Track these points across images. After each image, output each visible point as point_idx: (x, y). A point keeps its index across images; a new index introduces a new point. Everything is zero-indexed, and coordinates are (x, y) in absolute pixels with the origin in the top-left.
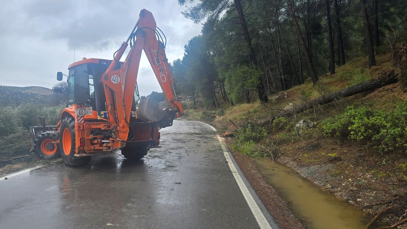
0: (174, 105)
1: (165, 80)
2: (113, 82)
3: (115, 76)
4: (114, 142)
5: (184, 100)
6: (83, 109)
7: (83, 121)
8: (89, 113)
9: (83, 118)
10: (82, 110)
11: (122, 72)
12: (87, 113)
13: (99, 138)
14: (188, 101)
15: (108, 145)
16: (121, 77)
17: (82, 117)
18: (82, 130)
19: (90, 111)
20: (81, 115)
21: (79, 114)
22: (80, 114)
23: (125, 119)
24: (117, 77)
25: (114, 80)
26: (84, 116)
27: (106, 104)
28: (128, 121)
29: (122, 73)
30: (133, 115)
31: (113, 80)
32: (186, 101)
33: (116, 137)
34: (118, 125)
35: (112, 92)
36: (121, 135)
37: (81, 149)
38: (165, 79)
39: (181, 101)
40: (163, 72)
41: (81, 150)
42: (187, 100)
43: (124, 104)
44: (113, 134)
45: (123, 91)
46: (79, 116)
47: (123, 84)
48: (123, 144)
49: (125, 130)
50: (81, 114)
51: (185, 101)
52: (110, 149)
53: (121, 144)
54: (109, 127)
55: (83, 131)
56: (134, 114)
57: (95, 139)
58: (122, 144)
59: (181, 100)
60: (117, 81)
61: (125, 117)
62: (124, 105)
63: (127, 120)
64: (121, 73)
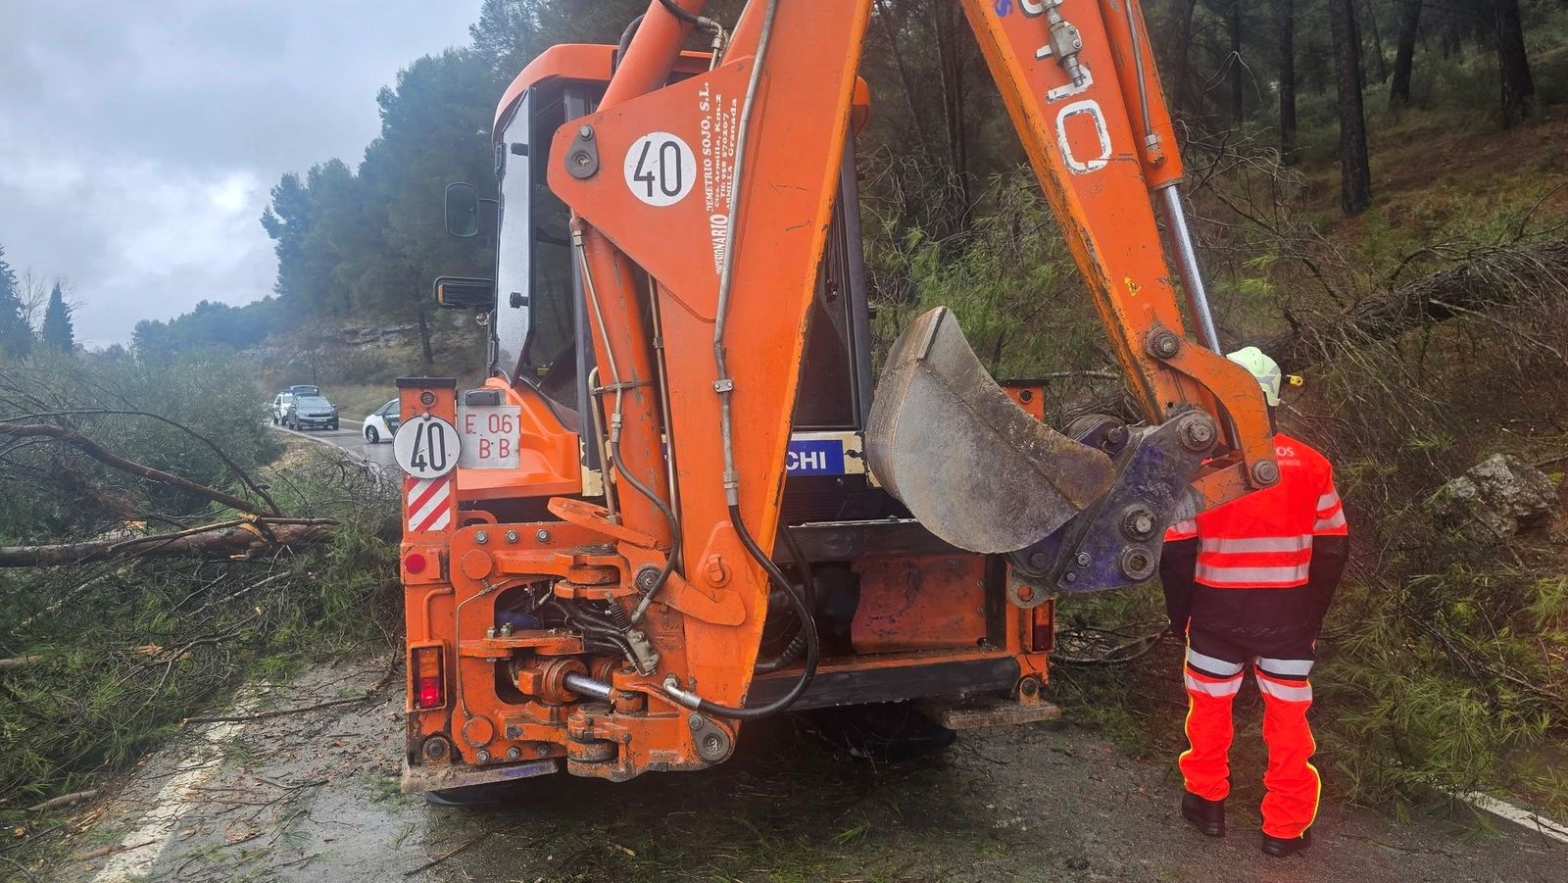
0: (1180, 391)
1: (1097, 152)
2: (639, 189)
3: (658, 139)
4: (644, 707)
5: (372, 341)
6: (444, 424)
7: (447, 513)
8: (495, 450)
9: (444, 492)
10: (435, 430)
11: (713, 104)
12: (485, 448)
13: (548, 658)
14: (390, 347)
15: (598, 732)
16: (706, 142)
17: (437, 483)
18: (435, 584)
19: (503, 435)
20: (430, 473)
21: (414, 464)
22: (422, 465)
23: (735, 513)
24: (670, 152)
25: (650, 178)
26: (451, 476)
27: (597, 382)
28: (765, 537)
29: (714, 115)
30: (847, 458)
31: (637, 178)
32: (382, 344)
33: (657, 666)
34: (677, 567)
35: (639, 284)
36: (700, 647)
37: (427, 731)
38: (1105, 140)
39: (357, 344)
40: (1089, 81)
41: (427, 738)
42: (387, 341)
43: (725, 386)
44: (633, 637)
45: (722, 269)
46: (415, 481)
47: (722, 209)
48: (708, 739)
49: (728, 611)
50: (427, 460)
51: (378, 347)
52: (612, 756)
53: (696, 730)
54: (613, 575)
55: (447, 590)
56: (853, 454)
57: (525, 656)
58: (704, 734)
59: (358, 340)
60: (671, 186)
61: (732, 502)
62: (730, 392)
63: (746, 515)
64: (703, 115)
